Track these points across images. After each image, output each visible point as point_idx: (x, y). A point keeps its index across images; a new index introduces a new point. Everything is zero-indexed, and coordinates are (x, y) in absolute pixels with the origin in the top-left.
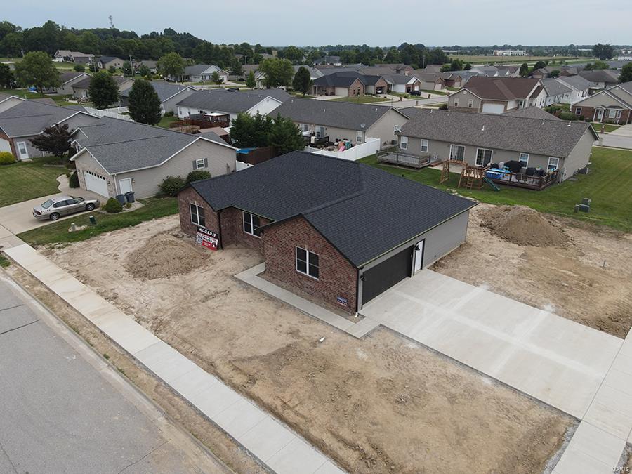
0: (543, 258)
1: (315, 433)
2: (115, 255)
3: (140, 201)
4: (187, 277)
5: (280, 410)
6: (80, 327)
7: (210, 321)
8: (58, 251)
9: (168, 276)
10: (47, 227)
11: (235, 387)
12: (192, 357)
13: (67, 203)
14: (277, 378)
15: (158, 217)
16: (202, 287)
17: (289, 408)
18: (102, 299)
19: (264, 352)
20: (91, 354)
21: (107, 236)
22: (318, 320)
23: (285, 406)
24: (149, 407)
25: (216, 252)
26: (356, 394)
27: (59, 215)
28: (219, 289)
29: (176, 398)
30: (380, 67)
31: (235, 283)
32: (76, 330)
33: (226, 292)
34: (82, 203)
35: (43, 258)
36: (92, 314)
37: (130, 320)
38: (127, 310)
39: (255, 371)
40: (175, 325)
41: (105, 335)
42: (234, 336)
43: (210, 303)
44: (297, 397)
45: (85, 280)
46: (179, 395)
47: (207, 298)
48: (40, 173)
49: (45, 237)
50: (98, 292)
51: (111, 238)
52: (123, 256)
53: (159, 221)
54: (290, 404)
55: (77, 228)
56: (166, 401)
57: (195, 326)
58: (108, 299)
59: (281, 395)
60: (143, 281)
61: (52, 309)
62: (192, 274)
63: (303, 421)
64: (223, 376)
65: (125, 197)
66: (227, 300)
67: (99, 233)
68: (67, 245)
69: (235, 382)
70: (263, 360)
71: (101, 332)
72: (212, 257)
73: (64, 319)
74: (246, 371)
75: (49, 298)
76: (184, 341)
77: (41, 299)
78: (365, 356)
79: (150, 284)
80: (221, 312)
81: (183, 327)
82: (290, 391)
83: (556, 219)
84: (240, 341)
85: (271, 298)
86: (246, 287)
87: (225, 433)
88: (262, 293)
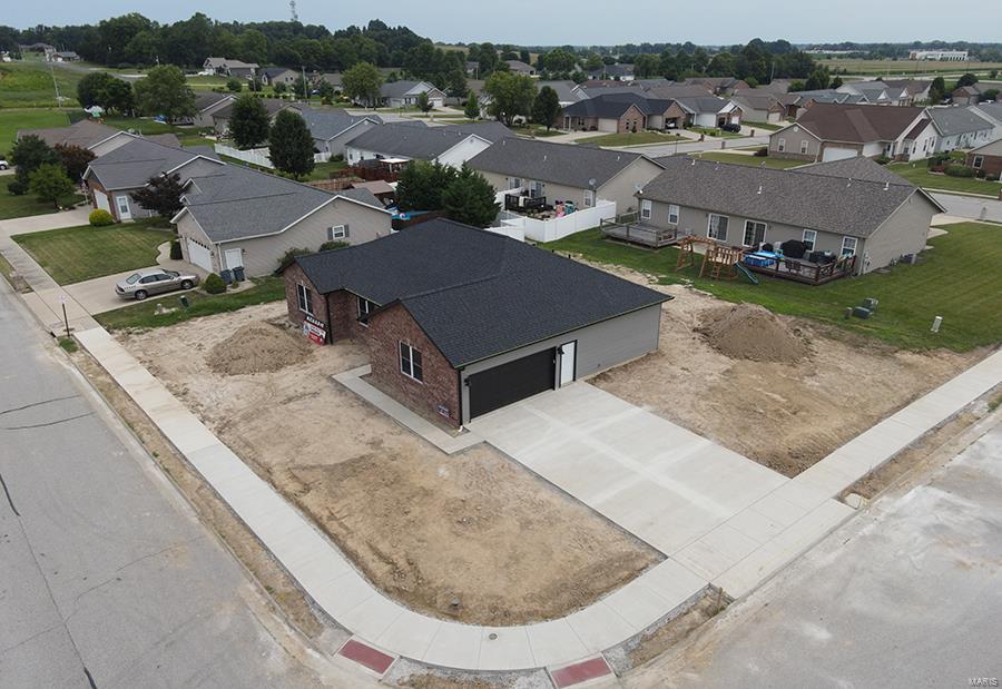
0: (754, 377)
1: (351, 544)
2: (200, 345)
3: (252, 279)
4: (275, 375)
5: (325, 520)
6: (137, 422)
7: (283, 425)
8: (134, 337)
9: (253, 372)
10: (130, 307)
11: (286, 496)
12: (250, 461)
13: (157, 278)
14: (334, 489)
15: (268, 301)
16: (289, 387)
17: (335, 519)
18: (170, 394)
19: (331, 462)
20: (140, 451)
21: (199, 322)
22: (411, 432)
23: (332, 517)
24: (185, 507)
25: (322, 348)
26: (416, 511)
27: (146, 293)
28: (308, 391)
29: (217, 501)
30: (694, 83)
31: (329, 384)
32: (130, 426)
33: (315, 394)
34: (176, 279)
35: (116, 344)
36: (154, 410)
37: (194, 419)
38: (194, 408)
39: (312, 480)
40: (242, 427)
41: (162, 434)
42: (305, 442)
43: (292, 405)
44: (348, 509)
45: (156, 371)
46: (221, 499)
47: (290, 400)
48: (139, 239)
49: (124, 320)
50: (167, 387)
51: (201, 325)
52: (209, 346)
53: (267, 306)
54: (338, 516)
55: (165, 311)
56: (203, 503)
57: (264, 429)
58: (176, 394)
59: (330, 506)
60: (223, 376)
61: (111, 402)
62: (283, 372)
63: (344, 532)
64: (277, 483)
65: (232, 275)
66: (313, 403)
67: (189, 319)
68: (147, 331)
69: (287, 489)
70: (326, 470)
71: (159, 429)
72: (315, 353)
73: (121, 414)
74: (303, 480)
75: (111, 390)
76: (247, 444)
77: (101, 390)
78: (447, 474)
79: (228, 381)
80: (300, 417)
81: (251, 429)
82: (344, 502)
83: (811, 326)
84: (310, 449)
85: (366, 404)
86: (341, 389)
87: (256, 537)
88: (358, 397)
